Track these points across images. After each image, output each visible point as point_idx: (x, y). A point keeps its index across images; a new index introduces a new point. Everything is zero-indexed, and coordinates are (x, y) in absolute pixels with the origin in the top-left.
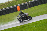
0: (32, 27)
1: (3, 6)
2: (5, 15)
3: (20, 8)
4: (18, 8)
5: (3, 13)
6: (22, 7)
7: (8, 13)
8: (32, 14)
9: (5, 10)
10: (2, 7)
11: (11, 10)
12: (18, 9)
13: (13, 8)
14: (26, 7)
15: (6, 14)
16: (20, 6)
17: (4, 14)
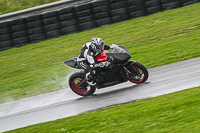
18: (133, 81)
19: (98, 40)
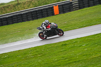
0: (80, 46)
1: (28, 5)
2: (31, 21)
3: (59, 10)
4: (56, 9)
5: (27, 18)
6: (63, 8)
7: (37, 18)
8: (82, 22)
9: (31, 12)
10: (26, 6)
11: (42, 12)
12: (55, 11)
13: (47, 9)
14: (70, 8)
15: (33, 19)
16: (59, 6)
17: (28, 20)
18: (59, 35)
19: (47, 21)
